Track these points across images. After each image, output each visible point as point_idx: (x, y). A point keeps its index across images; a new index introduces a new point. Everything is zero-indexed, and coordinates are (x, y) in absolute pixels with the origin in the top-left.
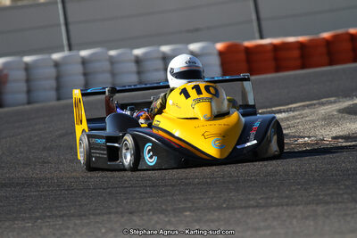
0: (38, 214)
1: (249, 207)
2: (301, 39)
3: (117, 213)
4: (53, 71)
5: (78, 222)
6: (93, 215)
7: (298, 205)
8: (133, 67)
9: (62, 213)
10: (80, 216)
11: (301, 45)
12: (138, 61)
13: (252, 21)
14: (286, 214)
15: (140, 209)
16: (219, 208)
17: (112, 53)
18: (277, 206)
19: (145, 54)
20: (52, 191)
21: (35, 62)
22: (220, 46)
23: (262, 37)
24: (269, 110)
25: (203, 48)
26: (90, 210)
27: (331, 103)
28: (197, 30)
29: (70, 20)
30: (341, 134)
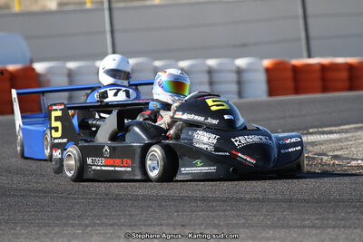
0: (87, 222)
1: (305, 227)
2: (350, 60)
3: (168, 225)
6: (145, 225)
7: (355, 228)
9: (112, 222)
10: (131, 226)
11: (350, 67)
13: (299, 39)
14: (344, 236)
15: (192, 222)
16: (274, 226)
17: (157, 64)
18: (334, 227)
19: (191, 66)
20: (100, 199)
21: (79, 68)
22: (267, 63)
23: (309, 56)
24: (320, 130)
25: (250, 64)
26: (140, 220)
28: (244, 45)
29: (116, 27)
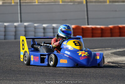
0: (1, 78)
2: (102, 27)
3: (29, 80)
4: (14, 29)
5: (15, 82)
6: (21, 80)
8: (42, 30)
9: (10, 79)
10: (16, 80)
11: (102, 29)
12: (44, 28)
13: (85, 19)
15: (37, 80)
17: (36, 25)
19: (47, 26)
20: (8, 71)
21: (8, 25)
22: (73, 26)
23: (88, 25)
27: (109, 50)
28: (66, 20)
29: (22, 12)
30: (111, 61)
